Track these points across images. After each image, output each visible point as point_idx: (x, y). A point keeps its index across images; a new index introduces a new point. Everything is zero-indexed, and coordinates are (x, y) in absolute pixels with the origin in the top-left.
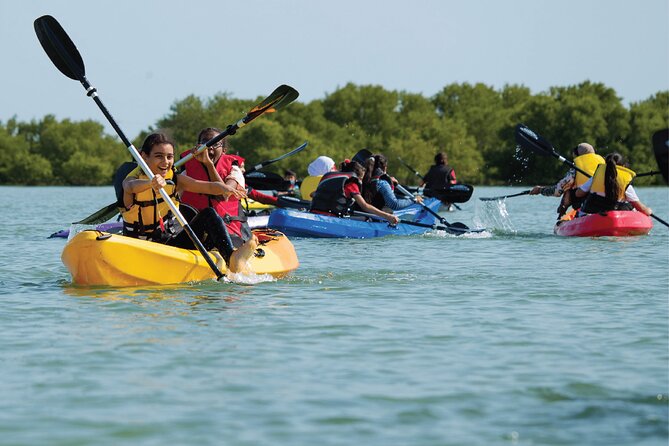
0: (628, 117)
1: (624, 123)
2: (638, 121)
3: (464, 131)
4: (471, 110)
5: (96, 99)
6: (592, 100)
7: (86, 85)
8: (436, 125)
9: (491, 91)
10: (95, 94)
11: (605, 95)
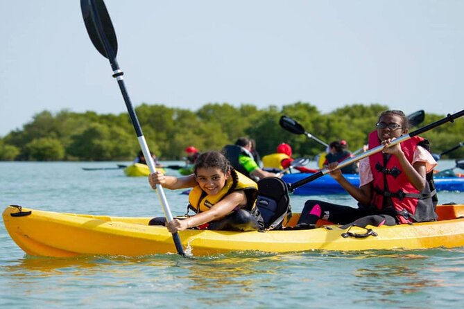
0: (326, 121)
1: (323, 125)
2: (332, 124)
3: (220, 130)
4: (222, 118)
5: (121, 83)
6: (303, 112)
7: (115, 67)
8: (203, 126)
9: (232, 108)
10: (121, 78)
11: (311, 110)
